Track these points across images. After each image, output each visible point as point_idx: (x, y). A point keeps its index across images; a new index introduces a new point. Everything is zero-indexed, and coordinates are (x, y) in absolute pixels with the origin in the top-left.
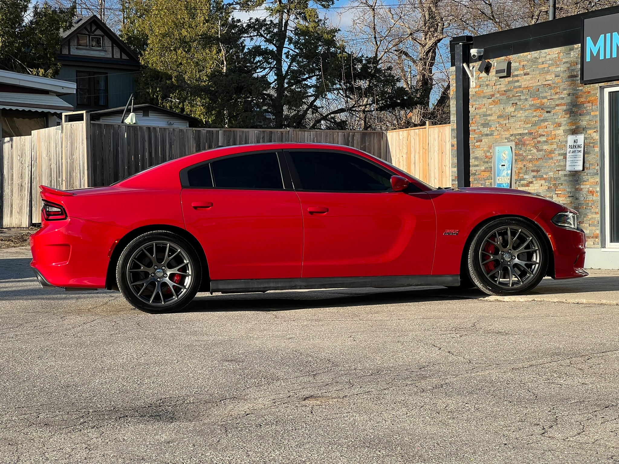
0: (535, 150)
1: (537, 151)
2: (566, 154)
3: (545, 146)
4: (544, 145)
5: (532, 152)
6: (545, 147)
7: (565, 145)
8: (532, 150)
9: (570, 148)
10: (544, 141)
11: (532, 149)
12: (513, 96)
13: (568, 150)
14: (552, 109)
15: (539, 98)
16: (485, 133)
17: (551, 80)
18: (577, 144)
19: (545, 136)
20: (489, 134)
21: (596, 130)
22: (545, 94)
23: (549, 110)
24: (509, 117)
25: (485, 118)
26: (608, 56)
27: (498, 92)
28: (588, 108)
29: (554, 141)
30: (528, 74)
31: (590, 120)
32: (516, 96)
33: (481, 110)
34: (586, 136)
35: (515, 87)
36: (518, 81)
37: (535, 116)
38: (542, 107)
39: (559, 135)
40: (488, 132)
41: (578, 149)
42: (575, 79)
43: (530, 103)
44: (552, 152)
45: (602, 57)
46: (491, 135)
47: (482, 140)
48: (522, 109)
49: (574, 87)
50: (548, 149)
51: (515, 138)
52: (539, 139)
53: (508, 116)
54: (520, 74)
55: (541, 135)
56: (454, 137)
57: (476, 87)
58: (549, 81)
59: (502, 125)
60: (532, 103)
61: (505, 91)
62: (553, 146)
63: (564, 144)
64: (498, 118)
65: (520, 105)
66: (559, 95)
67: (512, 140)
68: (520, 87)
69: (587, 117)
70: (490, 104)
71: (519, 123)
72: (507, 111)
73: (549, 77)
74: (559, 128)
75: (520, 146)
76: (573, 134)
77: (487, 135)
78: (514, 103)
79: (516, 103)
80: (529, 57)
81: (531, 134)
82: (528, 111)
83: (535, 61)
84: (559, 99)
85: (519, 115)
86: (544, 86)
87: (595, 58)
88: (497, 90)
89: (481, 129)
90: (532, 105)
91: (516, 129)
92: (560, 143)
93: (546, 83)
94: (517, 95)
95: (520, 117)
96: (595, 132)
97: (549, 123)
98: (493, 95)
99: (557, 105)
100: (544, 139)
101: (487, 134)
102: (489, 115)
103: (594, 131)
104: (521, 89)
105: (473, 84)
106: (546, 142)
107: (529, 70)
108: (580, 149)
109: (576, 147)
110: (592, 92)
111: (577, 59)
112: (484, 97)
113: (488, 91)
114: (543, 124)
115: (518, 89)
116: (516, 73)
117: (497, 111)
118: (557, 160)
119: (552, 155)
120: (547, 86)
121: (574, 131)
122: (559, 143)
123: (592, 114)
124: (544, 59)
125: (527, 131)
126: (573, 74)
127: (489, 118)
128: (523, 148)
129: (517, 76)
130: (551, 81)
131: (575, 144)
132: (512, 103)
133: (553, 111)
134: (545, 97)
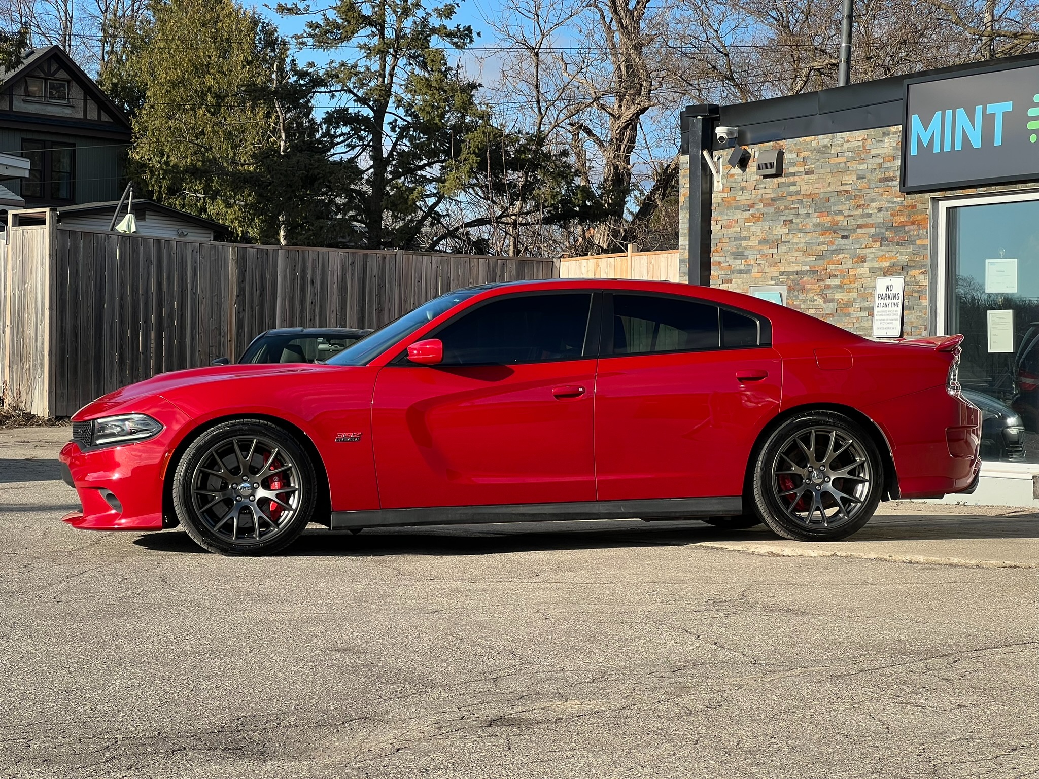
0: (821, 301)
1: (825, 302)
2: (873, 308)
3: (838, 294)
4: (837, 292)
5: (815, 303)
6: (838, 296)
7: (871, 293)
8: (816, 300)
9: (880, 299)
10: (836, 285)
11: (815, 298)
12: (787, 208)
13: (877, 301)
14: (852, 233)
15: (829, 213)
16: (738, 268)
17: (850, 184)
18: (891, 292)
19: (839, 277)
20: (743, 270)
21: (923, 270)
22: (840, 208)
23: (845, 234)
24: (778, 243)
25: (738, 243)
26: (947, 148)
27: (761, 201)
28: (912, 233)
29: (853, 285)
30: (812, 173)
31: (914, 254)
32: (791, 209)
33: (731, 229)
34: (907, 279)
35: (790, 194)
36: (794, 184)
37: (823, 243)
38: (834, 229)
39: (861, 277)
40: (742, 267)
41: (893, 301)
42: (890, 183)
43: (814, 220)
44: (849, 304)
45: (936, 149)
46: (748, 272)
47: (731, 280)
48: (800, 231)
49: (889, 197)
50: (842, 299)
51: (788, 278)
52: (828, 282)
53: (777, 240)
54: (798, 172)
55: (830, 276)
56: (684, 273)
57: (723, 191)
58: (848, 186)
59: (767, 256)
60: (818, 221)
61: (772, 200)
62: (851, 294)
63: (870, 291)
64: (759, 243)
65: (797, 224)
66: (863, 210)
67: (782, 283)
68: (798, 193)
69: (910, 248)
70: (747, 220)
71: (795, 254)
72: (775, 232)
73: (847, 179)
74: (861, 264)
75: (796, 293)
76: (885, 276)
77: (740, 272)
78: (787, 220)
79: (791, 221)
80: (814, 144)
81: (814, 272)
82: (810, 234)
83: (823, 151)
84: (863, 216)
85: (795, 241)
86: (839, 193)
87: (925, 150)
88: (759, 197)
89: (731, 261)
90: (816, 225)
91: (789, 264)
92: (863, 289)
93: (842, 188)
94: (792, 206)
95: (797, 244)
96: (922, 273)
97: (846, 256)
98: (752, 206)
99: (860, 226)
100: (836, 282)
101: (740, 270)
102: (745, 239)
103: (921, 271)
104: (799, 198)
105: (718, 186)
106: (840, 286)
107: (813, 166)
108: (896, 301)
109: (889, 297)
110: (919, 207)
111: (895, 151)
112: (737, 208)
113: (743, 198)
114: (835, 258)
115: (794, 198)
116: (792, 170)
117: (759, 233)
118: (858, 318)
119: (850, 309)
120: (843, 193)
121: (888, 270)
122: (861, 290)
123: (918, 242)
124: (839, 148)
125: (807, 268)
126: (887, 175)
127: (744, 243)
128: (801, 297)
129: (793, 175)
130: (851, 186)
131: (888, 293)
132: (784, 220)
133: (853, 236)
134: (840, 212)
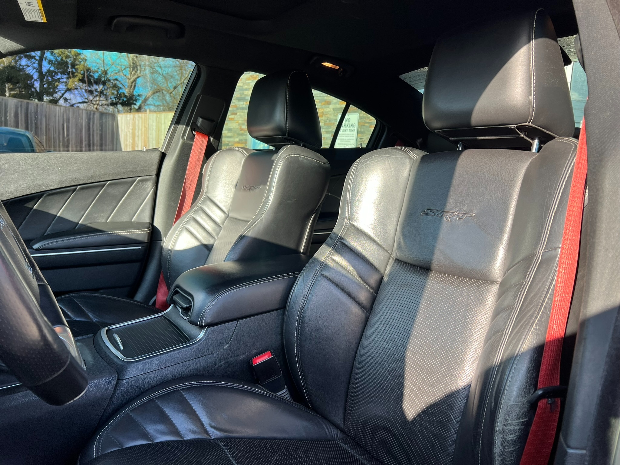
18: (349, 123)
41: (350, 128)
74: (327, 106)
108: (352, 128)
131: (346, 123)
